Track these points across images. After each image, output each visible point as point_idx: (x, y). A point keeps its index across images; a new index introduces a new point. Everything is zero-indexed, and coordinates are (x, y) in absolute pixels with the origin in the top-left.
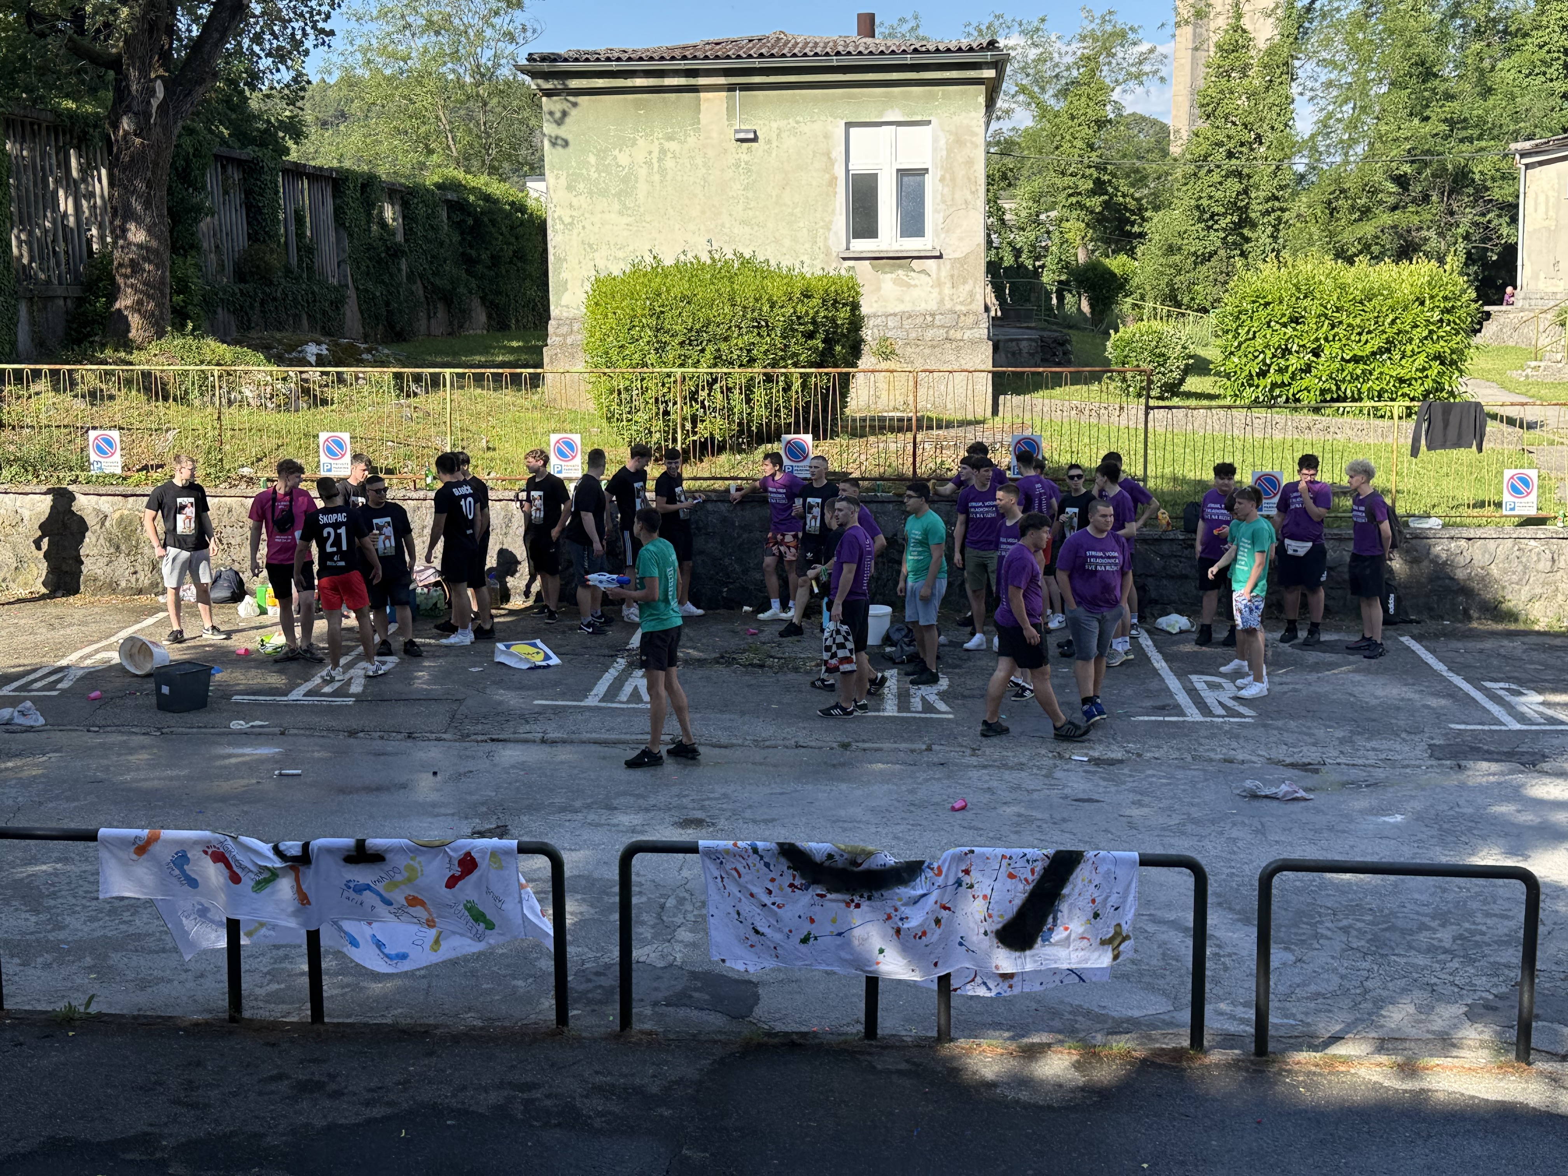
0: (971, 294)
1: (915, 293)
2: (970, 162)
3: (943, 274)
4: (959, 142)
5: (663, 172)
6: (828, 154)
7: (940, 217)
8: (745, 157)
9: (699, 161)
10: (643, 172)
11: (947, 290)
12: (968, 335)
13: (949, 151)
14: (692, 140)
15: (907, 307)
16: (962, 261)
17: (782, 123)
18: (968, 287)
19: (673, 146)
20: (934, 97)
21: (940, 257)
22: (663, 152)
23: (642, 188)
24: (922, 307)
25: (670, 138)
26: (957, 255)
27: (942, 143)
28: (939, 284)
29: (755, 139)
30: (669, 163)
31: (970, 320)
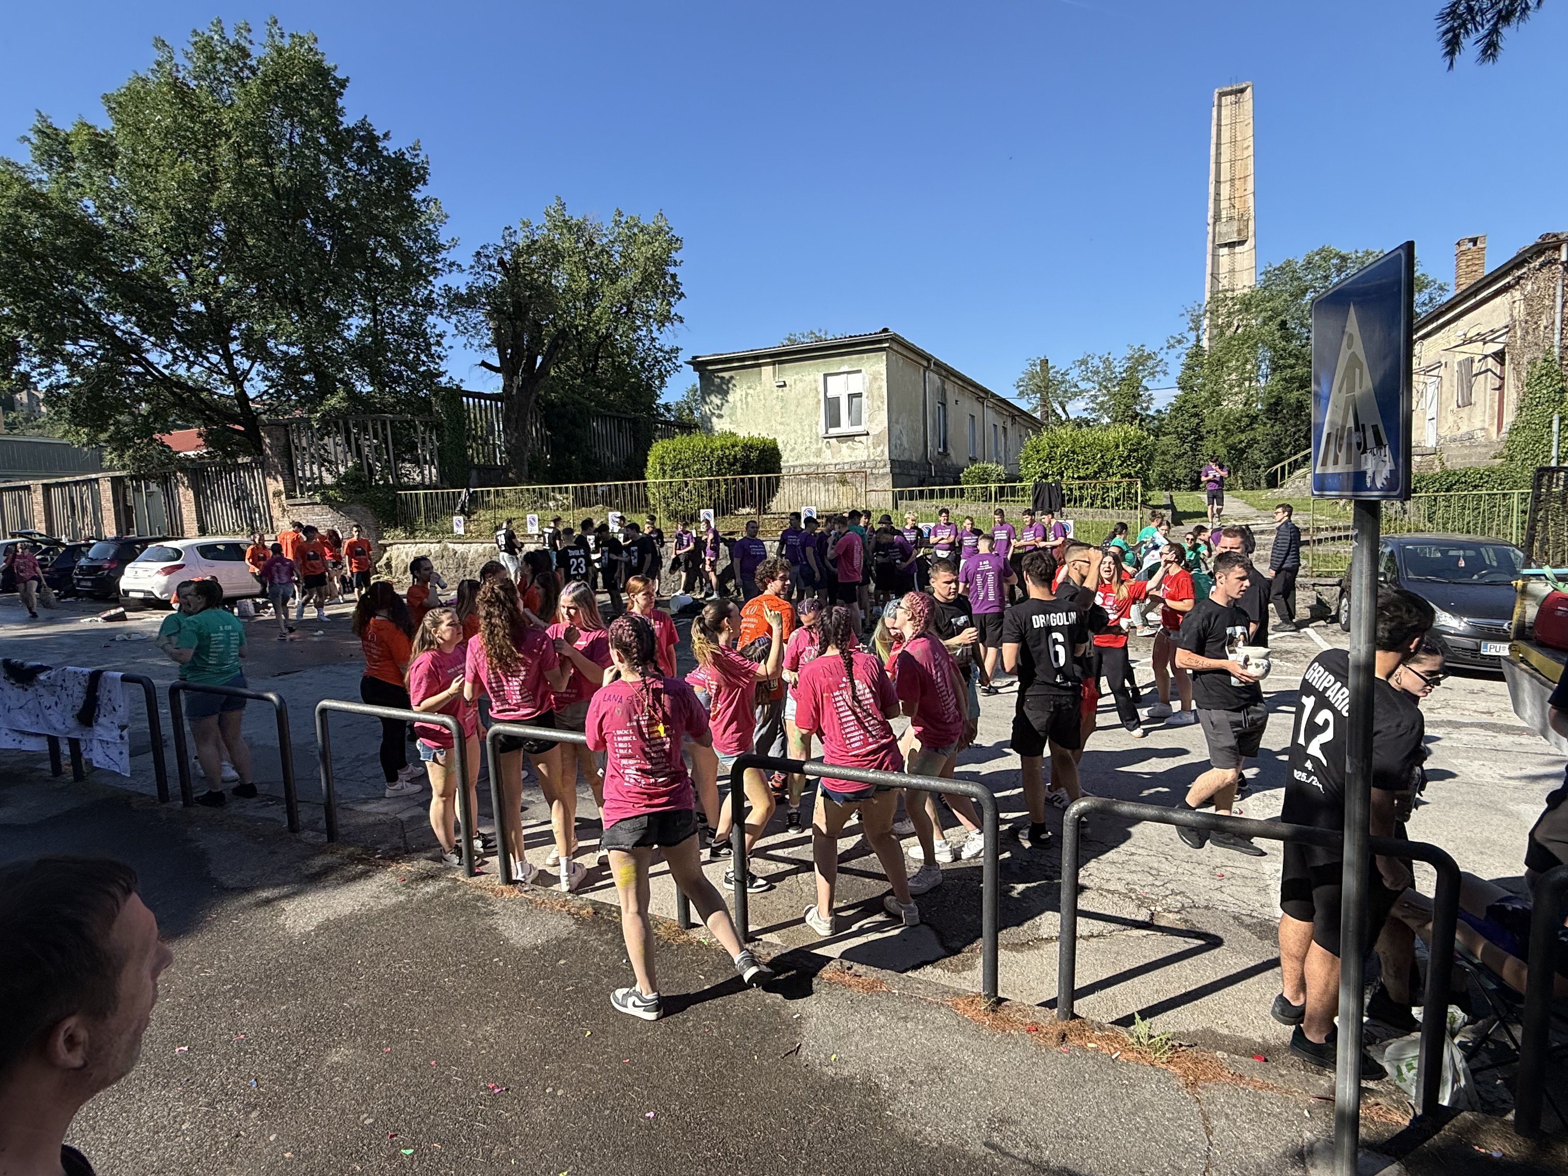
0: (883, 451)
1: (857, 452)
2: (880, 388)
3: (870, 442)
4: (875, 379)
5: (747, 403)
6: (816, 389)
7: (867, 415)
8: (781, 394)
9: (762, 397)
10: (739, 404)
11: (872, 450)
12: (881, 471)
13: (870, 383)
14: (759, 388)
15: (853, 459)
16: (877, 436)
17: (796, 377)
18: (881, 447)
19: (750, 391)
20: (863, 358)
21: (868, 434)
22: (747, 394)
23: (739, 411)
24: (859, 459)
25: (749, 388)
26: (876, 433)
27: (867, 380)
28: (868, 447)
29: (785, 385)
30: (749, 399)
31: (882, 463)
